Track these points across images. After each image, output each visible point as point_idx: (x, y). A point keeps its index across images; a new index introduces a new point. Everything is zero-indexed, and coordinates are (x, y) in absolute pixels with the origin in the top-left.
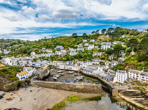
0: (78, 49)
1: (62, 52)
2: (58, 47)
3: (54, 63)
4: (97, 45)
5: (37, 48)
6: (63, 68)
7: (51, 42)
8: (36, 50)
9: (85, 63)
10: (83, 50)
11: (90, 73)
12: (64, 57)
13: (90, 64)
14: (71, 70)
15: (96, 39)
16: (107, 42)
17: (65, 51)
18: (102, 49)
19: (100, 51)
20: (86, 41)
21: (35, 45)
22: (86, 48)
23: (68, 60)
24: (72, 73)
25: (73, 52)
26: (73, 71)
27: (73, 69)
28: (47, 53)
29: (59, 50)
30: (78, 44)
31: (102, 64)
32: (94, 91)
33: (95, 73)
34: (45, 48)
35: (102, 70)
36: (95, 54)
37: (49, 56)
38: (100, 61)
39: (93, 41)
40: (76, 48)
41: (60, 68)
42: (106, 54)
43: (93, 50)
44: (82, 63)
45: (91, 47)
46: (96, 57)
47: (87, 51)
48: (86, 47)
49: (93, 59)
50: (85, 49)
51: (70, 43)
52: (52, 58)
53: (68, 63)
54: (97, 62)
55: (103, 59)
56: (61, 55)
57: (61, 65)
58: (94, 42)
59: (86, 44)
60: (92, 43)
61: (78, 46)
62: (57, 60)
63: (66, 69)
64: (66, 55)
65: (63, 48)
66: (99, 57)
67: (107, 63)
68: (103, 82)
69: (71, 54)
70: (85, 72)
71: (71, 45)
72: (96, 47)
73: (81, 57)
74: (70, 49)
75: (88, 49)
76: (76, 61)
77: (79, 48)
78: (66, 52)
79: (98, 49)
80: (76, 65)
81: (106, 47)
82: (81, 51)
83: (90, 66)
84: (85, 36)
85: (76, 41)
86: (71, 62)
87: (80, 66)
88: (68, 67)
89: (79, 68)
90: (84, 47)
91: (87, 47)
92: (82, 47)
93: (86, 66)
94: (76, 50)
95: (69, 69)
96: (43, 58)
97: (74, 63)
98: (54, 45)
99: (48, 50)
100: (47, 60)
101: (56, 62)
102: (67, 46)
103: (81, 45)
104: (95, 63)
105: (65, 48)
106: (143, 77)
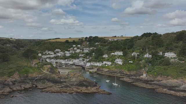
0: (71, 52)
1: (61, 54)
2: (56, 50)
3: (58, 61)
4: (81, 50)
6: (64, 63)
9: (76, 60)
10: (73, 52)
11: (78, 64)
13: (78, 60)
14: (69, 64)
15: (81, 44)
16: (87, 47)
19: (83, 53)
20: (75, 46)
22: (75, 51)
23: (66, 59)
25: (68, 54)
27: (69, 63)
30: (70, 48)
31: (83, 60)
33: (80, 64)
35: (83, 63)
36: (80, 55)
37: (53, 56)
38: (83, 59)
39: (80, 46)
40: (69, 51)
41: (62, 63)
42: (86, 55)
43: (79, 53)
44: (74, 60)
45: (78, 51)
46: (81, 57)
47: (76, 53)
49: (79, 58)
50: (75, 52)
52: (57, 58)
53: (66, 60)
54: (81, 59)
55: (84, 58)
56: (60, 56)
57: (63, 62)
58: (80, 47)
59: (75, 49)
60: (78, 48)
62: (60, 59)
64: (64, 56)
66: (82, 56)
67: (85, 60)
69: (67, 55)
70: (76, 64)
71: (65, 48)
73: (74, 56)
75: (77, 52)
76: (70, 59)
78: (63, 54)
79: (82, 52)
80: (71, 61)
81: (86, 51)
88: (67, 62)
92: (73, 50)
93: (76, 62)
96: (50, 58)
98: (53, 48)
99: (50, 53)
102: (63, 49)
103: (72, 48)
104: (80, 60)
105: (61, 51)
106: (94, 64)
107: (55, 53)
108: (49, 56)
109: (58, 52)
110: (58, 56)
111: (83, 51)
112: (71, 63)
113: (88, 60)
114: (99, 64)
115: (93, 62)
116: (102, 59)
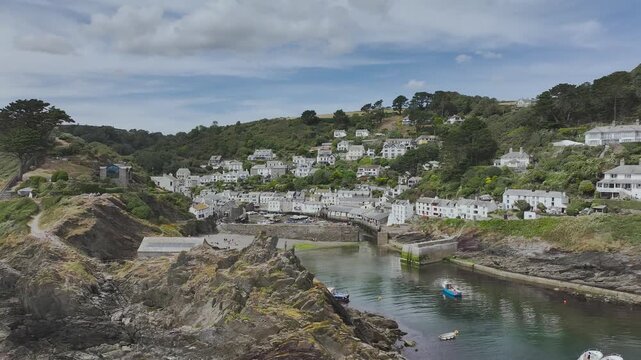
0: (318, 159)
1: (269, 168)
2: (258, 153)
3: (251, 197)
4: (372, 148)
5: (192, 155)
6: (277, 209)
7: (237, 138)
8: (191, 164)
9: (335, 195)
10: (331, 161)
11: (344, 215)
12: (279, 181)
13: (346, 196)
14: (298, 214)
15: (371, 128)
16: (402, 137)
17: (280, 165)
18: (384, 156)
19: (377, 163)
20: (343, 134)
21: (184, 148)
22: (343, 155)
23: (291, 188)
24: (302, 219)
25: (303, 168)
26: (302, 214)
27: (304, 211)
28: (227, 171)
29: (263, 163)
30: (319, 144)
31: (377, 195)
32: (343, 238)
33: (356, 213)
34: (219, 158)
36: (362, 173)
37: (236, 179)
38: (374, 188)
39: (365, 133)
40: (313, 155)
41: (269, 209)
42: (391, 171)
43: (359, 161)
44: (327, 194)
45: (354, 153)
46: (364, 179)
47: (341, 164)
48: (340, 151)
49: (356, 185)
50: (338, 159)
51: (296, 142)
52: (246, 185)
53: (290, 194)
54: (364, 190)
55: (382, 184)
56: (269, 176)
57: (272, 203)
58: (367, 138)
59: (342, 145)
60: (358, 142)
61: (319, 149)
62: (259, 190)
63: (286, 210)
64: (284, 177)
65: (274, 155)
66: (373, 178)
67: (387, 191)
68: (369, 228)
69: (297, 173)
70: (333, 214)
71: (299, 146)
72: (369, 152)
73: (327, 179)
74: (295, 158)
75: (348, 158)
76: (312, 190)
77: (321, 155)
78: (284, 167)
79: (373, 158)
80: (312, 199)
81: (395, 151)
82: (328, 165)
83: (348, 199)
84: (341, 120)
85: (313, 135)
86: (298, 193)
87: (323, 201)
88: (293, 206)
89: (319, 207)
90: (338, 152)
91: (346, 151)
92: (331, 152)
93: (336, 202)
94: (312, 162)
95: (294, 211)
96: (219, 186)
97: (307, 196)
98: (245, 146)
99: (227, 164)
100: (232, 189)
101: (257, 194)
102: (287, 149)
103: (327, 146)
104: (360, 193)
105: (280, 157)
106: (435, 209)
107: (248, 167)
108: (217, 177)
109: (262, 161)
110: (260, 177)
111: (378, 151)
112: (310, 208)
113: (399, 192)
114: (472, 209)
115: (433, 200)
116: (489, 180)
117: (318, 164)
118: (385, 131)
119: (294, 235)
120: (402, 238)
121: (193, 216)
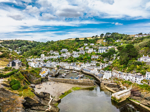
0: (80, 52)
1: (67, 55)
2: (63, 50)
4: (95, 49)
5: (46, 50)
6: (68, 68)
7: (58, 45)
8: (45, 53)
9: (85, 65)
10: (84, 53)
11: (88, 72)
12: (69, 59)
13: (88, 65)
14: (74, 70)
15: (95, 43)
16: (104, 46)
17: (69, 54)
18: (99, 52)
19: (97, 54)
20: (87, 44)
21: (44, 48)
23: (72, 61)
24: (75, 72)
25: (76, 55)
26: (76, 70)
27: (76, 69)
28: (54, 55)
29: (64, 53)
30: (80, 47)
31: (98, 65)
33: (92, 72)
34: (52, 51)
35: (96, 70)
36: (93, 57)
37: (57, 58)
38: (97, 62)
39: (93, 44)
40: (79, 51)
41: (66, 68)
42: (102, 57)
43: (91, 53)
44: (83, 64)
45: (90, 51)
46: (94, 59)
47: (87, 54)
48: (86, 50)
49: (91, 61)
50: (85, 52)
51: (74, 47)
52: (59, 60)
53: (72, 64)
54: (94, 63)
55: (99, 61)
56: (66, 57)
57: (67, 66)
58: (93, 46)
59: (87, 48)
60: (91, 47)
61: (80, 49)
62: (63, 62)
63: (71, 69)
64: (70, 57)
65: (68, 50)
66: (96, 59)
67: (101, 65)
68: (97, 79)
69: (74, 56)
70: (85, 71)
71: (74, 48)
72: (94, 51)
73: (81, 59)
74: (73, 52)
75: (88, 52)
76: (78, 62)
77: (81, 51)
80: (78, 66)
81: (102, 51)
82: (83, 54)
83: (89, 67)
84: (86, 40)
85: (78, 45)
86: (74, 63)
87: (81, 66)
89: (81, 68)
90: (85, 50)
91: (88, 50)
92: (83, 50)
93: (86, 67)
94: (78, 53)
95: (73, 69)
96: (52, 60)
97: (77, 64)
98: (60, 48)
99: (55, 53)
100: (55, 61)
101: (62, 63)
102: (71, 49)
103: (82, 48)
105: (69, 51)
106: (120, 76)
107: (60, 54)
108: (52, 57)
109: (64, 52)
110: (63, 57)
111: (97, 51)
112: (78, 68)
113: (105, 66)
114: (134, 78)
115: (119, 72)
116: (138, 66)
117: (80, 54)
118: (99, 44)
119: (73, 83)
120: (109, 86)
121: (40, 77)
